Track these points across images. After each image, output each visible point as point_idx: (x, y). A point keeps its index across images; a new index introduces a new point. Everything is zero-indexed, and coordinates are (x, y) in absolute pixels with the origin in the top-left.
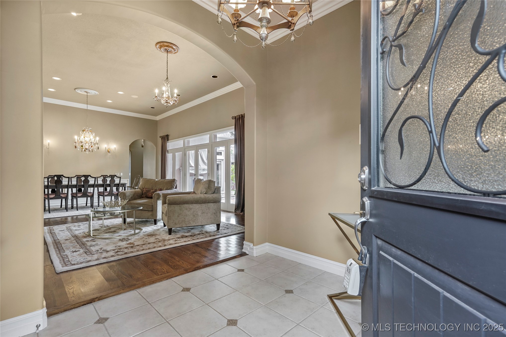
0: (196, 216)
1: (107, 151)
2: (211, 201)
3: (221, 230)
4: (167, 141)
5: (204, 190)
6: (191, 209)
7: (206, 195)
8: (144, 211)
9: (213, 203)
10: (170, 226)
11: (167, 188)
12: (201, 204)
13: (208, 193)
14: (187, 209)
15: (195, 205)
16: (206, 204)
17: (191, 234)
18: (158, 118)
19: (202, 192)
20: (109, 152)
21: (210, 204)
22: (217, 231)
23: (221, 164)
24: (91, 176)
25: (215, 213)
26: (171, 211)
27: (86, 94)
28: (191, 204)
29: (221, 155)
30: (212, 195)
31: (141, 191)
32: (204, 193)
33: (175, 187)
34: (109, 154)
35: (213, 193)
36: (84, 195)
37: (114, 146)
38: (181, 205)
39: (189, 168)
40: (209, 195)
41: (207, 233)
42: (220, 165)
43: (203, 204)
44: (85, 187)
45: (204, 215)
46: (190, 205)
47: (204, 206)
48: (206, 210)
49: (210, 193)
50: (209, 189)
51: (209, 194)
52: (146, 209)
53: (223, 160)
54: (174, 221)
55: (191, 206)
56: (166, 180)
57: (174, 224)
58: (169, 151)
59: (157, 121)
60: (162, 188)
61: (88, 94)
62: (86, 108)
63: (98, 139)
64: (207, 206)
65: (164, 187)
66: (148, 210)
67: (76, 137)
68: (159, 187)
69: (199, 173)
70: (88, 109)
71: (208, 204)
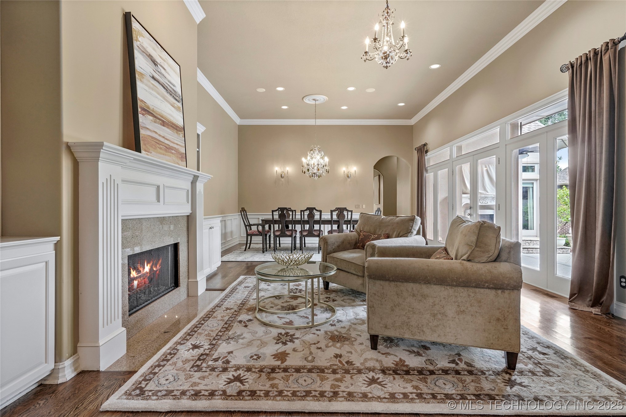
0: (439, 316)
1: (346, 176)
2: (486, 282)
3: (521, 373)
4: (426, 153)
5: (464, 251)
6: (424, 296)
7: (468, 264)
8: (351, 275)
9: (492, 288)
10: (372, 329)
11: (399, 234)
12: (456, 288)
13: (476, 260)
14: (414, 295)
15: (437, 288)
16: (471, 290)
17: (424, 366)
18: (412, 122)
19: (459, 255)
20: (348, 177)
21: (482, 290)
22: (507, 377)
23: (533, 187)
24: (316, 208)
25: (498, 319)
26: (375, 294)
27: (313, 102)
28: (425, 283)
29: (533, 170)
30: (489, 266)
31: (357, 236)
32: (465, 257)
33: (415, 232)
34: (349, 180)
35: (495, 261)
36: (309, 234)
37: (354, 169)
38: (399, 283)
39: (461, 196)
40: (479, 266)
41: (471, 373)
42: (531, 189)
43: (460, 289)
44: (310, 223)
45: (464, 318)
46: (424, 287)
47: (463, 293)
48: (471, 306)
49: (484, 259)
50: (480, 247)
51: (479, 262)
52: (354, 272)
53: (536, 180)
54: (381, 319)
55: (425, 289)
56: (398, 218)
57: (381, 325)
58: (428, 168)
59: (412, 126)
60: (391, 233)
61: (317, 102)
62: (315, 124)
63: (327, 159)
64: (473, 295)
65: (394, 232)
66: (357, 273)
67: (304, 160)
68: (386, 231)
69: (479, 204)
70: (316, 124)
71: (477, 290)
